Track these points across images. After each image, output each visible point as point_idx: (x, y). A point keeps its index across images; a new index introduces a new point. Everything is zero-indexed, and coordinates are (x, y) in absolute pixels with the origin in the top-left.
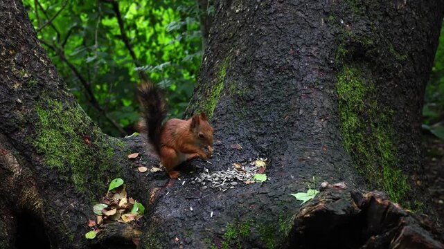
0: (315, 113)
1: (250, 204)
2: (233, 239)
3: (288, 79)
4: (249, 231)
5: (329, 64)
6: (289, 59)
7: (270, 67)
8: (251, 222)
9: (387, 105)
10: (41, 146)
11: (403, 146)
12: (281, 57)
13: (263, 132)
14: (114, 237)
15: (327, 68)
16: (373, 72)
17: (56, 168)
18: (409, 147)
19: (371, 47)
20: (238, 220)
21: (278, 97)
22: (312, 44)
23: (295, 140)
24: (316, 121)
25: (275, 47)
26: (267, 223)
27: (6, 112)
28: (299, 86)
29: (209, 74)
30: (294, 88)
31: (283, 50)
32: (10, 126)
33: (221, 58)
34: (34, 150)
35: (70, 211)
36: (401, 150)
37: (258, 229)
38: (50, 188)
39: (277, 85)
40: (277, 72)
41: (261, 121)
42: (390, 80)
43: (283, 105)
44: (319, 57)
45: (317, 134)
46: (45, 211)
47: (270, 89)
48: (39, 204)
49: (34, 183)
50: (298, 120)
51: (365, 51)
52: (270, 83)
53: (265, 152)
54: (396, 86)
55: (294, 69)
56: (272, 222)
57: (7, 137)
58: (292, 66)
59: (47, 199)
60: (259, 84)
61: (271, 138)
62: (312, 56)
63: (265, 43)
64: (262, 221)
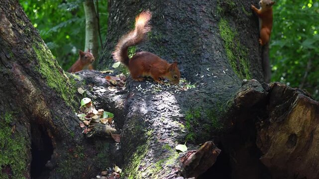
0: (213, 47)
1: (197, 99)
2: (191, 119)
3: (190, 27)
4: (200, 114)
5: (214, 17)
6: (189, 14)
7: (176, 19)
8: (200, 109)
9: (244, 45)
10: (44, 73)
11: (255, 72)
12: (183, 13)
13: (179, 62)
14: (101, 132)
15: (213, 20)
16: (236, 23)
17: (54, 88)
18: (258, 72)
19: (235, 7)
20: (191, 108)
21: (185, 39)
22: (202, 4)
23: (205, 64)
24: (214, 52)
25: (178, 6)
26: (210, 108)
27: (21, 49)
28: (198, 31)
29: (121, 28)
30: (195, 32)
31: (183, 8)
32: (24, 59)
33: (131, 17)
34: (40, 76)
35: (67, 117)
36: (254, 74)
37: (205, 112)
38: (53, 102)
39: (183, 31)
40: (181, 23)
41: (176, 55)
42: (244, 29)
43: (190, 44)
44: (208, 12)
45: (217, 60)
46: (52, 118)
47: (179, 34)
48: (47, 114)
49: (43, 99)
50: (203, 52)
51: (231, 10)
52: (178, 30)
53: (183, 74)
54: (248, 33)
55: (193, 21)
56: (213, 107)
57: (23, 67)
58: (192, 19)
59: (52, 110)
60: (171, 31)
61: (185, 65)
62: (203, 12)
63: (169, 4)
64: (206, 108)
